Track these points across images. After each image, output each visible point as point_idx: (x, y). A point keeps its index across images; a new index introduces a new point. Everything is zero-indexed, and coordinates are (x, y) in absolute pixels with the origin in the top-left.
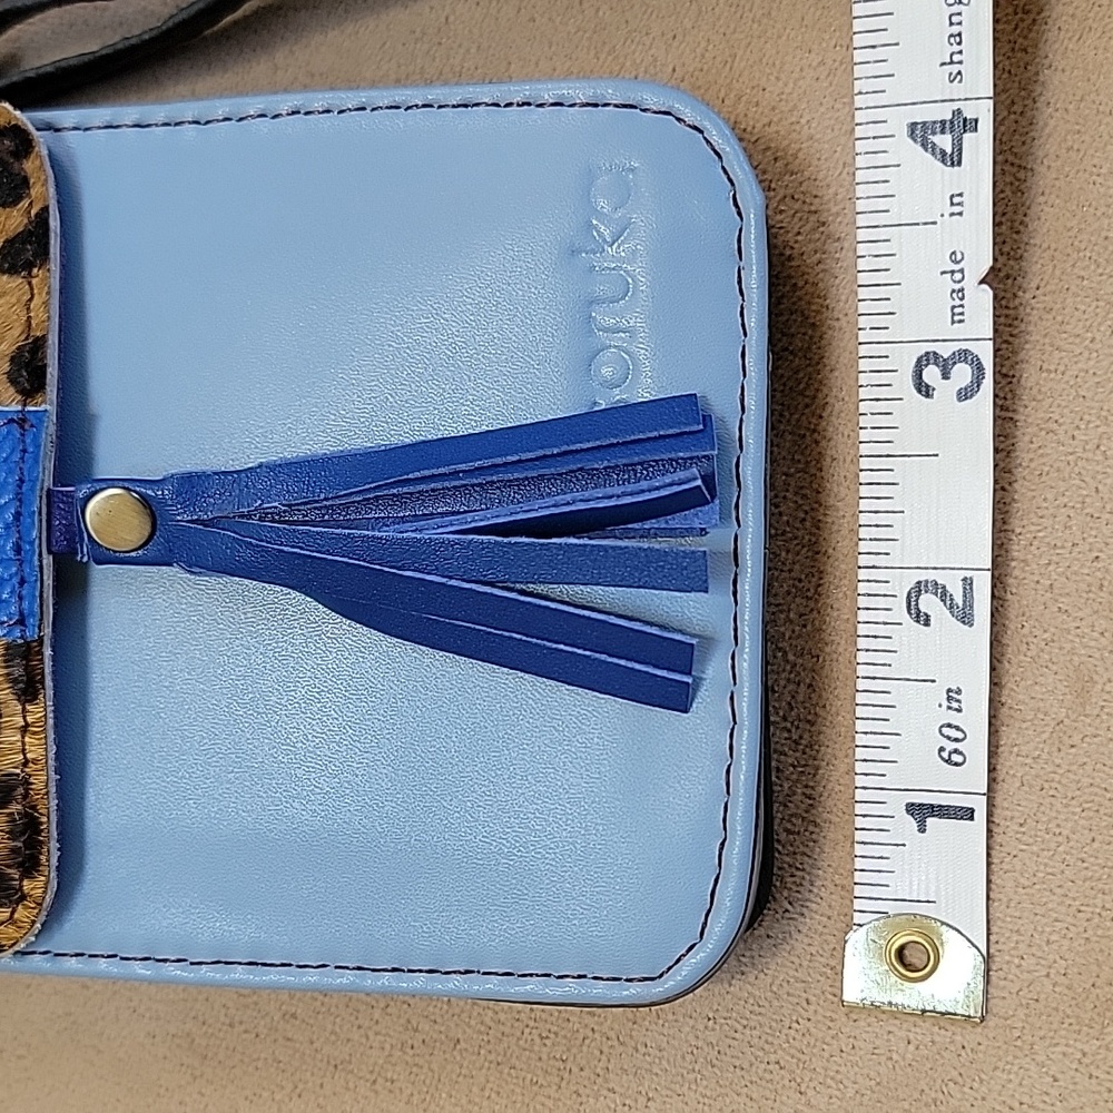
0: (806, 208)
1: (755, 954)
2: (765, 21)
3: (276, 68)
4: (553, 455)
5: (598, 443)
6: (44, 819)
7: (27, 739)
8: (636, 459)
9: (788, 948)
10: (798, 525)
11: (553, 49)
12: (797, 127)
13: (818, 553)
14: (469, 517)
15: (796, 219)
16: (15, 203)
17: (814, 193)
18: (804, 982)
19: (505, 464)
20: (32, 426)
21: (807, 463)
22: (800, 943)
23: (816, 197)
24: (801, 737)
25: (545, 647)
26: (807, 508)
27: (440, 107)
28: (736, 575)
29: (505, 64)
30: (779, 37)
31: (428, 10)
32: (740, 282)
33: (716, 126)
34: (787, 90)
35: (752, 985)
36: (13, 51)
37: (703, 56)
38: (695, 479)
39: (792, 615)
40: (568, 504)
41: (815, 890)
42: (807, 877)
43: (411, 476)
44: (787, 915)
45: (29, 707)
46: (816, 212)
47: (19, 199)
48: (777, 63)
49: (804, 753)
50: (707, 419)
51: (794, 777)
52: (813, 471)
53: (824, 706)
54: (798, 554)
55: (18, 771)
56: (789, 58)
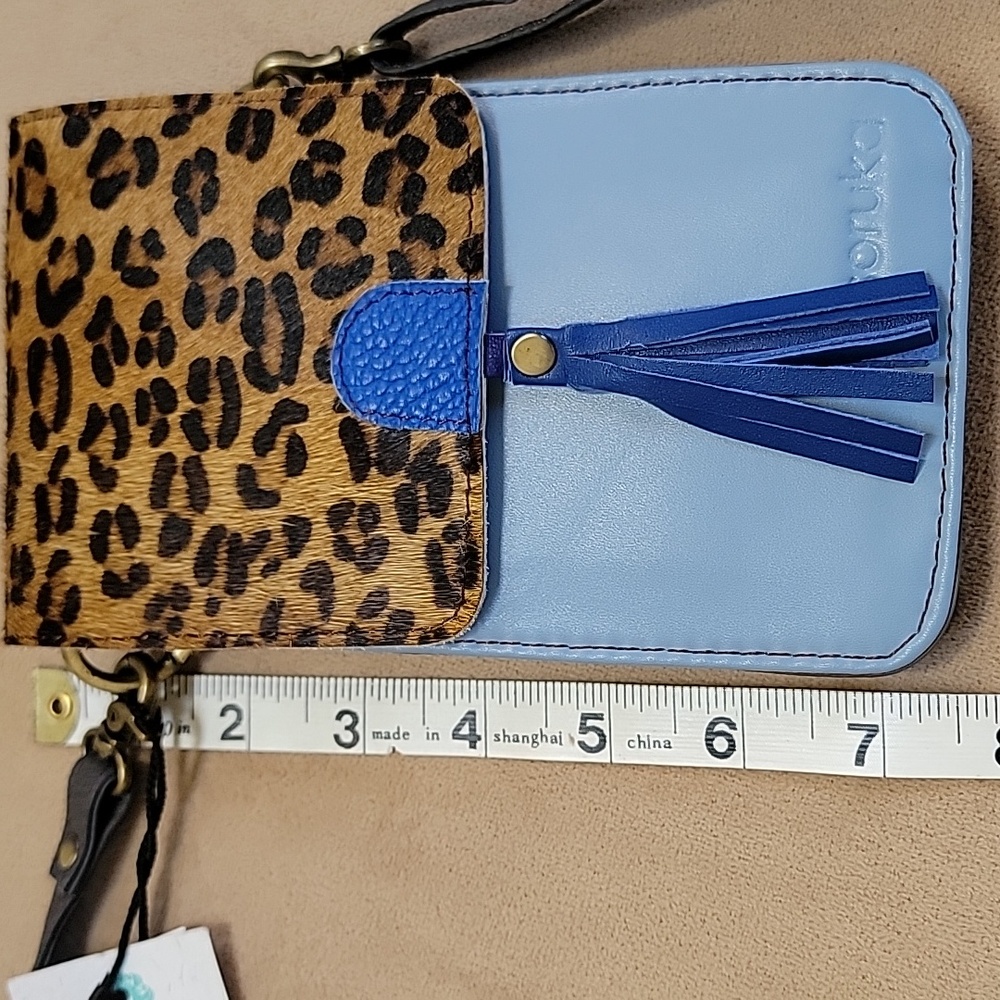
0: (988, 147)
1: (943, 651)
2: (961, 18)
3: (611, 50)
4: (827, 312)
5: (859, 304)
6: (481, 550)
7: (470, 498)
8: (884, 315)
9: (966, 646)
10: (978, 364)
11: (810, 37)
12: (982, 92)
13: (992, 382)
14: (772, 352)
15: (980, 156)
16: (459, 146)
17: (994, 137)
18: (977, 669)
19: (795, 318)
20: (474, 293)
21: (985, 321)
22: (975, 643)
23: (994, 140)
24: (978, 507)
25: (819, 439)
26: (984, 352)
27: (748, 80)
28: (947, 392)
29: (775, 47)
30: (971, 30)
31: (720, 10)
32: (953, 198)
33: (939, 93)
34: (976, 67)
35: (941, 671)
36: (422, 38)
37: (917, 43)
38: (926, 327)
39: (973, 424)
40: (840, 343)
41: (986, 608)
42: (981, 599)
43: (731, 326)
44: (966, 625)
45: (472, 477)
46: (994, 150)
47: (462, 143)
48: (969, 48)
49: (980, 517)
50: (932, 288)
51: (973, 533)
52: (989, 327)
53: (995, 486)
54: (977, 383)
55: (463, 519)
56: (977, 44)
